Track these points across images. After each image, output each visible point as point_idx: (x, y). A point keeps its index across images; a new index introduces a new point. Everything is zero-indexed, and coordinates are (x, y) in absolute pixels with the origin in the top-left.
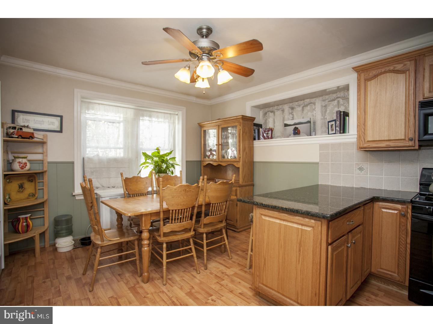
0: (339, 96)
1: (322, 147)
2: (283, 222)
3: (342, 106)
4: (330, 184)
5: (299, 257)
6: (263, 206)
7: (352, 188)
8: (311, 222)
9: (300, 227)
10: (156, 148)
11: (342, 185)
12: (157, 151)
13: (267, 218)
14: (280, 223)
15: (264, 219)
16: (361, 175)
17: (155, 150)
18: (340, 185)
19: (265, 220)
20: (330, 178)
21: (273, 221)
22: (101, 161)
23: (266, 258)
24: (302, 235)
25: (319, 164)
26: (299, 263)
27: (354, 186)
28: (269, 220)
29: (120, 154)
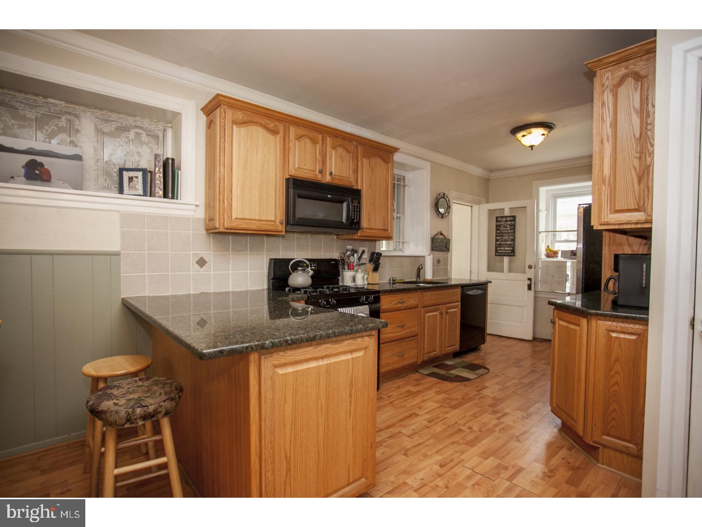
0: (139, 124)
1: (126, 219)
2: (323, 362)
3: (146, 146)
4: (147, 295)
5: (350, 405)
6: (290, 344)
7: (189, 295)
8: (365, 341)
9: (349, 356)
11: (170, 294)
13: (290, 369)
14: (318, 365)
15: (283, 374)
16: (201, 273)
18: (167, 294)
19: (286, 374)
20: (147, 283)
21: (304, 369)
23: (290, 457)
24: (353, 368)
25: (121, 256)
26: (350, 418)
27: (192, 292)
28: (295, 370)
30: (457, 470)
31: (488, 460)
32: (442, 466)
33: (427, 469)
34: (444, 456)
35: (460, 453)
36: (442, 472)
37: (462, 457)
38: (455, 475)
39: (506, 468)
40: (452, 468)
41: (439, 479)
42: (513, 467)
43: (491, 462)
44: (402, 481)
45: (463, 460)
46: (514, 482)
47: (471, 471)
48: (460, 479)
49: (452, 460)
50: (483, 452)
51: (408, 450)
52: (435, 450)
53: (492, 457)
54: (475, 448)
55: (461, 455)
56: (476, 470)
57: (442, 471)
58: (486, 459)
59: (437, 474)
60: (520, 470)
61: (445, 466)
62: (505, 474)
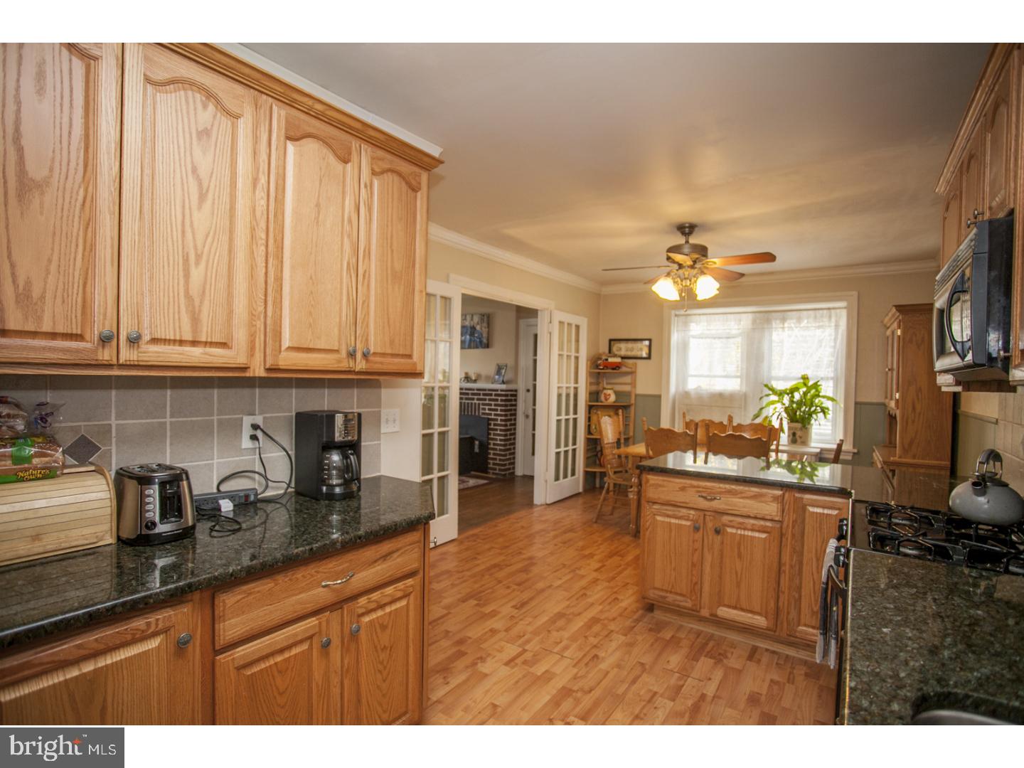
10: (800, 376)
12: (802, 381)
17: (799, 379)
22: (700, 397)
29: (732, 385)
30: (580, 654)
31: (543, 670)
32: (596, 656)
33: (610, 650)
34: (598, 668)
35: (579, 675)
36: (593, 650)
37: (575, 670)
38: (580, 649)
39: (525, 662)
40: (585, 655)
41: (595, 643)
42: (517, 664)
43: (540, 669)
44: (629, 636)
45: (574, 666)
46: (521, 649)
47: (565, 655)
48: (575, 645)
49: (587, 664)
50: (550, 680)
51: (643, 672)
52: (611, 676)
53: (539, 674)
54: (560, 685)
55: (577, 673)
56: (558, 657)
57: (595, 651)
58: (547, 671)
59: (598, 647)
60: (510, 663)
61: (593, 657)
62: (528, 656)
